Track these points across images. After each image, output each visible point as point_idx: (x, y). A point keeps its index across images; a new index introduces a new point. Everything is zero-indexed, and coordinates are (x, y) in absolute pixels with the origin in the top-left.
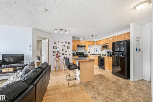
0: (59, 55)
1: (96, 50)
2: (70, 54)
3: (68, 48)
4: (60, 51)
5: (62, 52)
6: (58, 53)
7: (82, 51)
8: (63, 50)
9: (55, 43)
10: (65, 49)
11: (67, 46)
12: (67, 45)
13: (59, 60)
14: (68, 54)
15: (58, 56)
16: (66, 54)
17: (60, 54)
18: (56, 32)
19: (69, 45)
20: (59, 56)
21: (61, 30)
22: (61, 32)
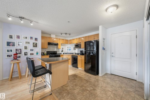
0: (18, 55)
1: (69, 49)
2: (37, 54)
3: (35, 45)
4: (21, 49)
5: (24, 51)
6: (18, 52)
7: (54, 50)
8: (26, 48)
9: (11, 37)
10: (30, 46)
11: (34, 43)
12: (33, 41)
13: (18, 63)
14: (35, 54)
15: (17, 57)
16: (32, 54)
17: (21, 53)
18: (10, 19)
19: (36, 42)
20: (20, 57)
21: (21, 18)
22: (22, 22)
